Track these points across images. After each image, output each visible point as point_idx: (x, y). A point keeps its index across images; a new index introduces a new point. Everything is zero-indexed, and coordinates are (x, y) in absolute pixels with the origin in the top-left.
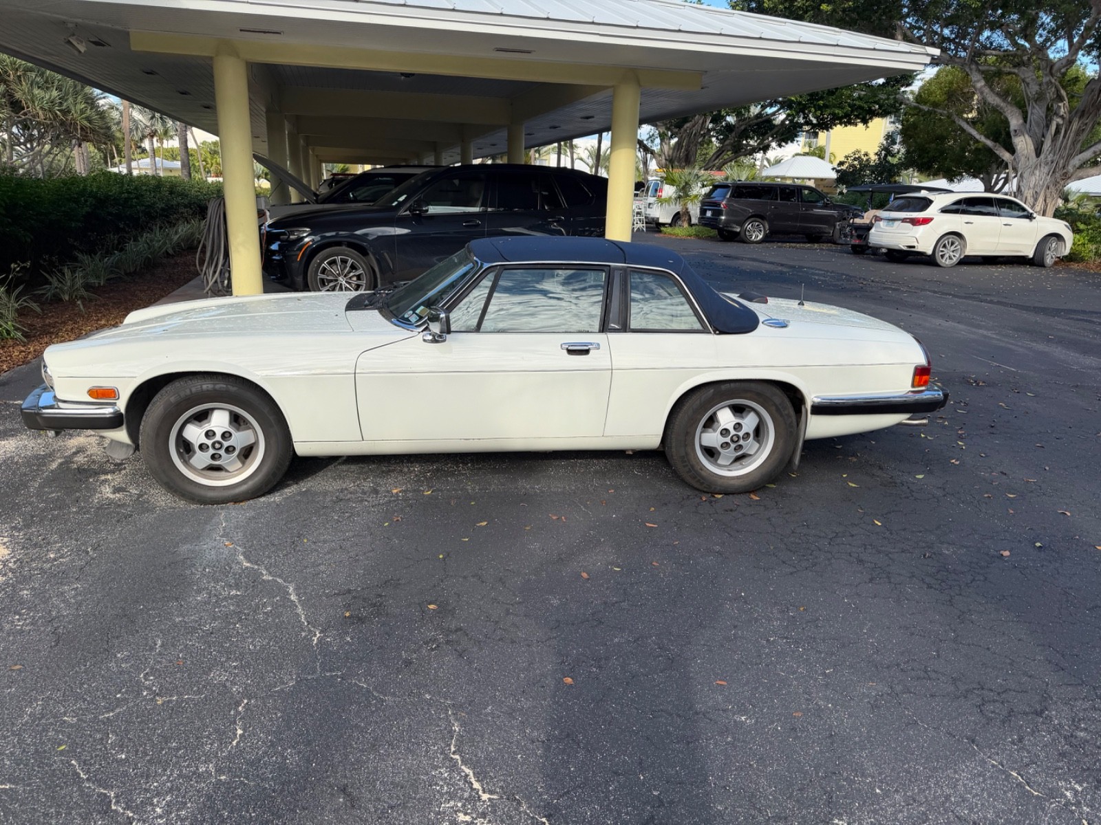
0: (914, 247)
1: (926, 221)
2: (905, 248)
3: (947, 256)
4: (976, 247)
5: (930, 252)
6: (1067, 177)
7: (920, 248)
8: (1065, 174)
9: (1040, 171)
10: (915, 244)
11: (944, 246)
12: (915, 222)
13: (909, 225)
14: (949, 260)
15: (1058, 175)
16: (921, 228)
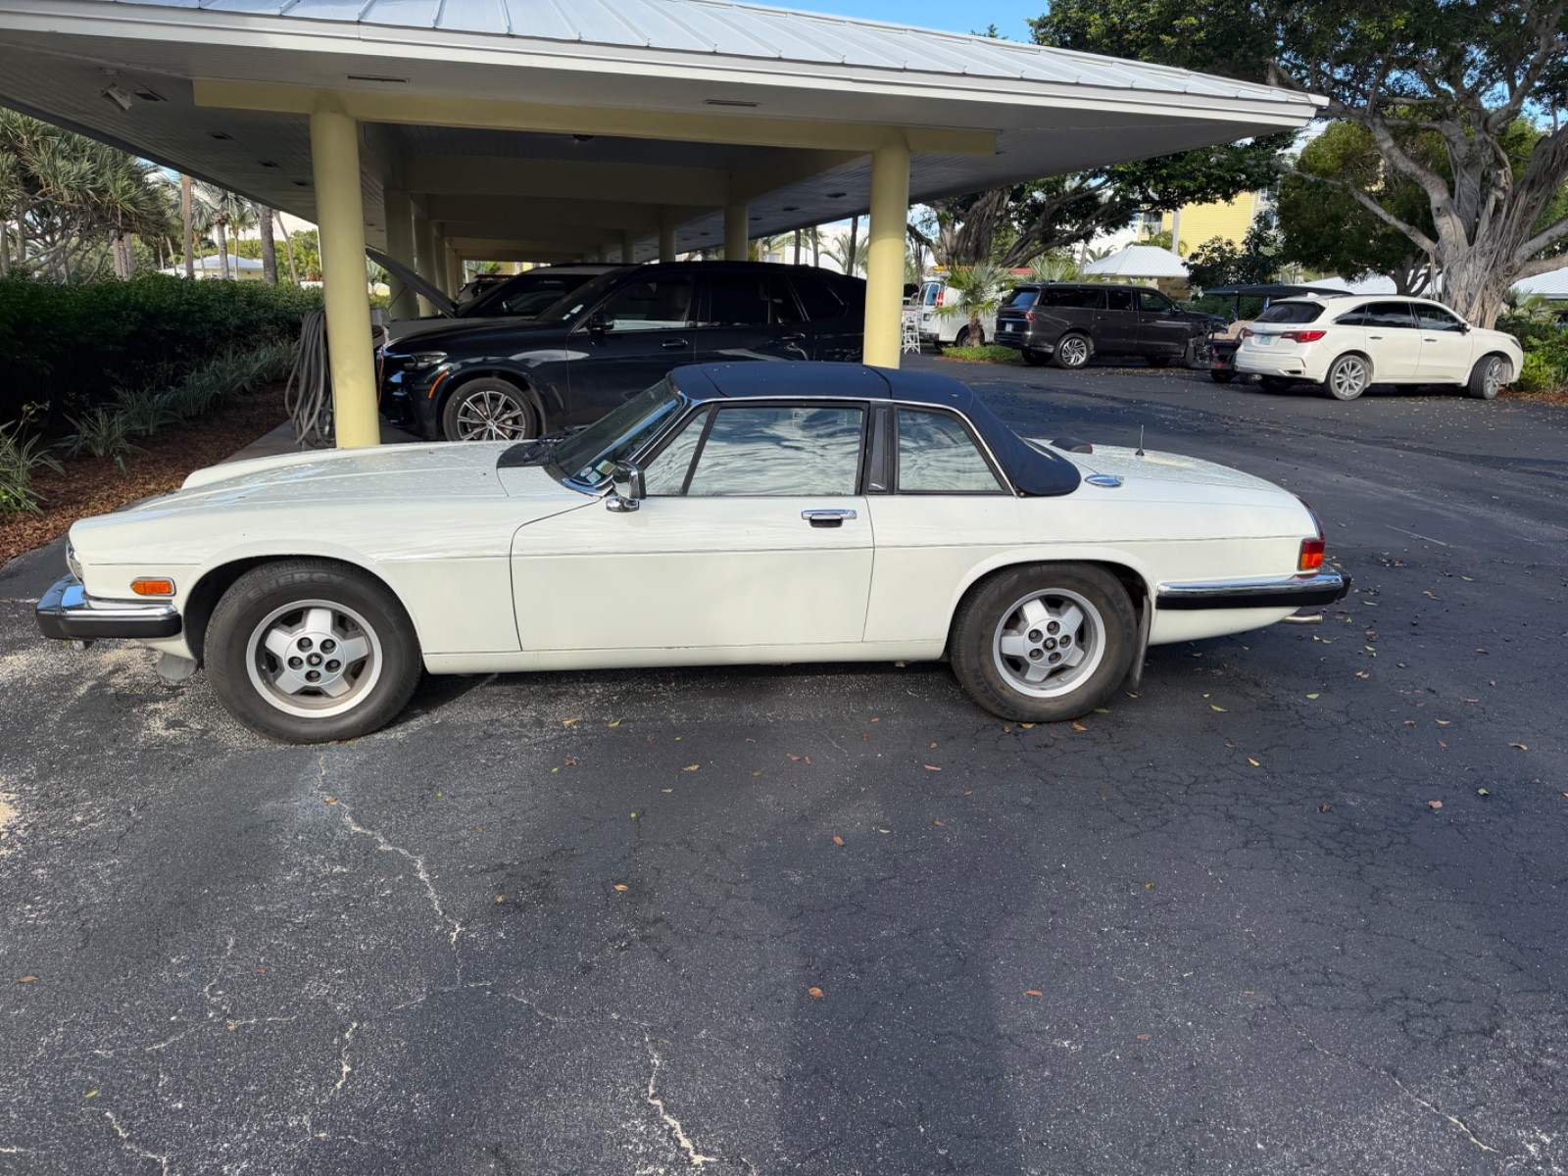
0: (1299, 372)
1: (1316, 336)
2: (1287, 374)
3: (1346, 384)
4: (1386, 371)
5: (1322, 379)
6: (1513, 273)
7: (1308, 374)
8: (1510, 269)
9: (1475, 264)
10: (1301, 368)
11: (1342, 371)
12: (1300, 337)
13: (1292, 342)
14: (1349, 387)
15: (1499, 270)
16: (1309, 346)
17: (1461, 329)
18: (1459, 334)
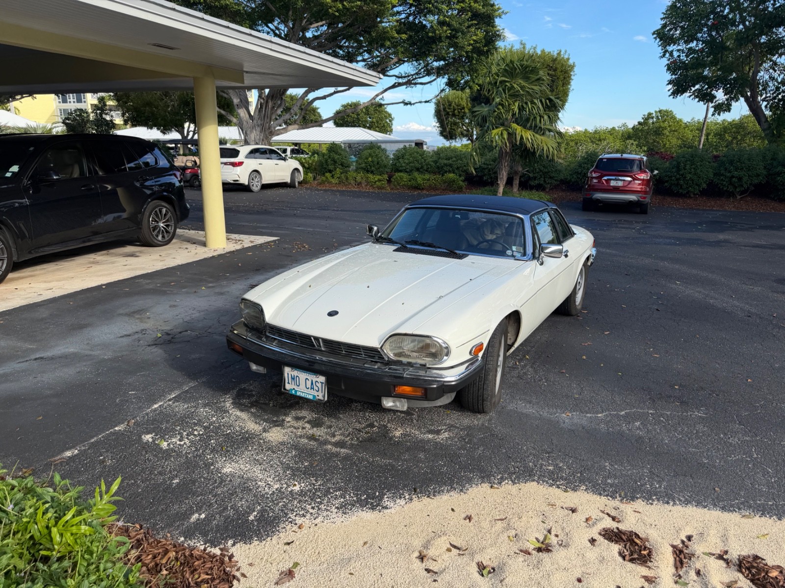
0: (238, 181)
1: (240, 164)
2: (232, 182)
3: (255, 185)
4: (267, 179)
5: (247, 183)
6: (273, 133)
7: (241, 182)
8: (271, 132)
9: (256, 130)
10: (238, 179)
11: (253, 180)
12: (234, 165)
13: (231, 167)
14: (256, 187)
15: (267, 133)
16: (238, 169)
17: (284, 159)
18: (283, 161)
